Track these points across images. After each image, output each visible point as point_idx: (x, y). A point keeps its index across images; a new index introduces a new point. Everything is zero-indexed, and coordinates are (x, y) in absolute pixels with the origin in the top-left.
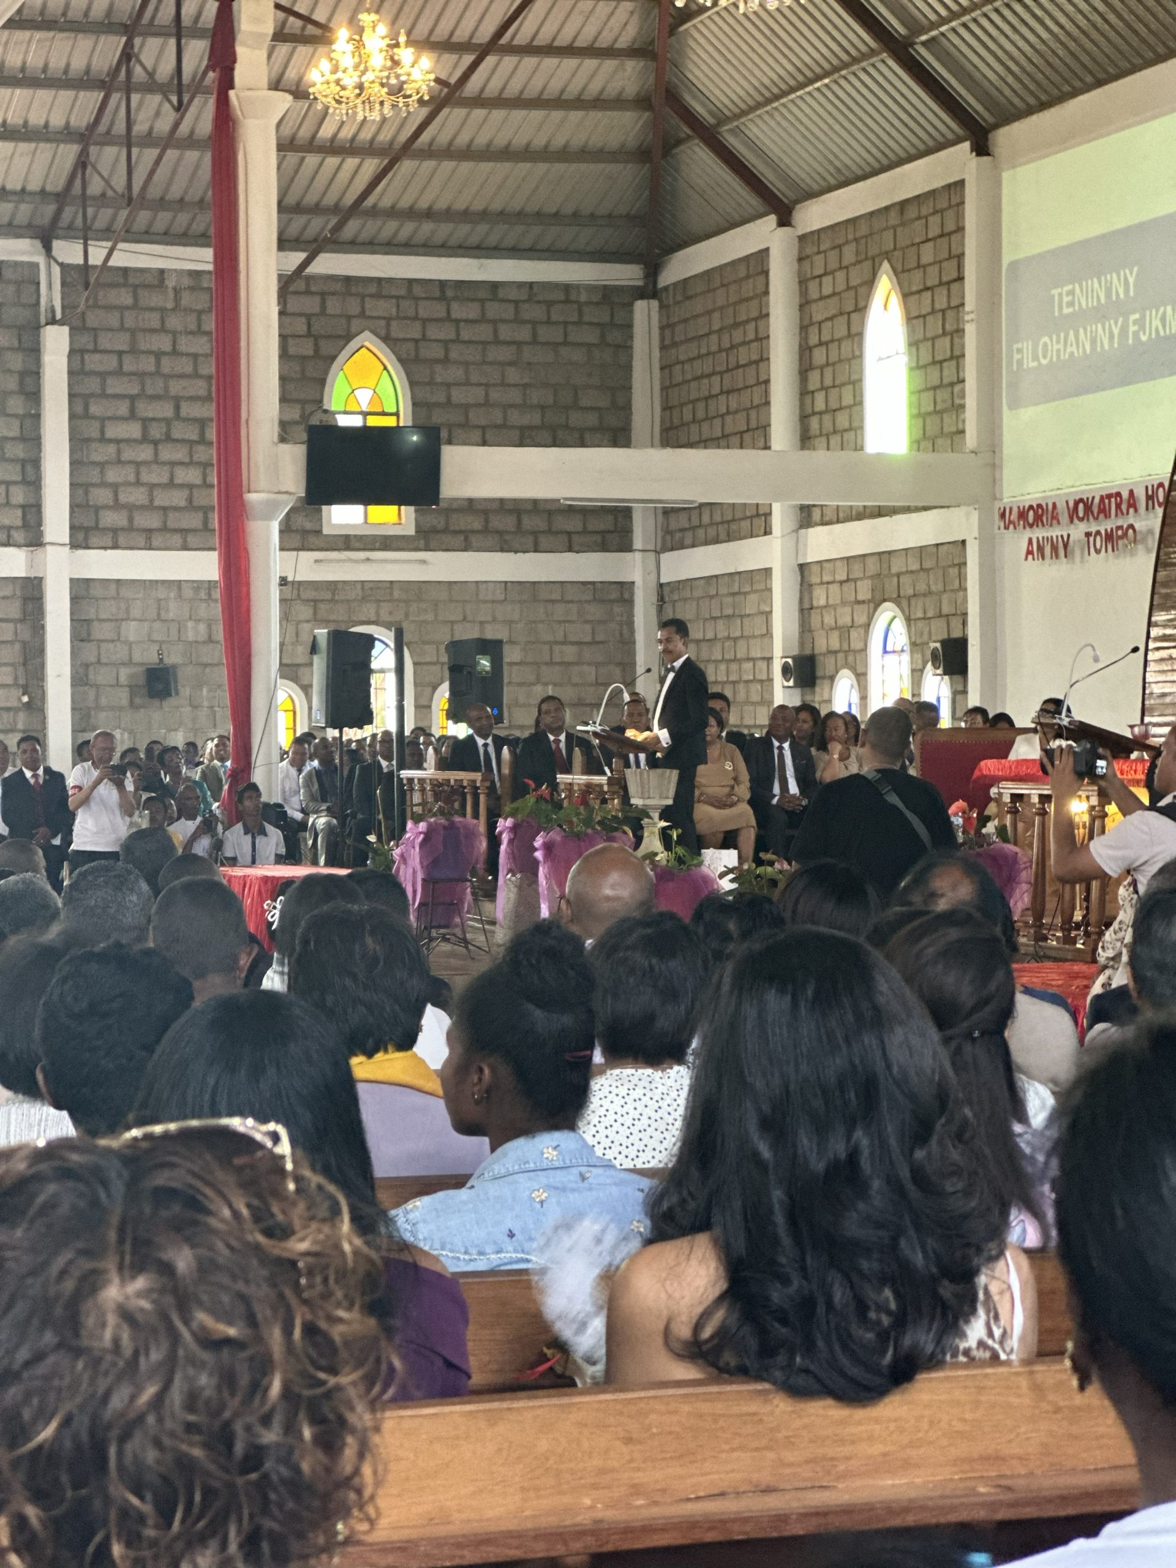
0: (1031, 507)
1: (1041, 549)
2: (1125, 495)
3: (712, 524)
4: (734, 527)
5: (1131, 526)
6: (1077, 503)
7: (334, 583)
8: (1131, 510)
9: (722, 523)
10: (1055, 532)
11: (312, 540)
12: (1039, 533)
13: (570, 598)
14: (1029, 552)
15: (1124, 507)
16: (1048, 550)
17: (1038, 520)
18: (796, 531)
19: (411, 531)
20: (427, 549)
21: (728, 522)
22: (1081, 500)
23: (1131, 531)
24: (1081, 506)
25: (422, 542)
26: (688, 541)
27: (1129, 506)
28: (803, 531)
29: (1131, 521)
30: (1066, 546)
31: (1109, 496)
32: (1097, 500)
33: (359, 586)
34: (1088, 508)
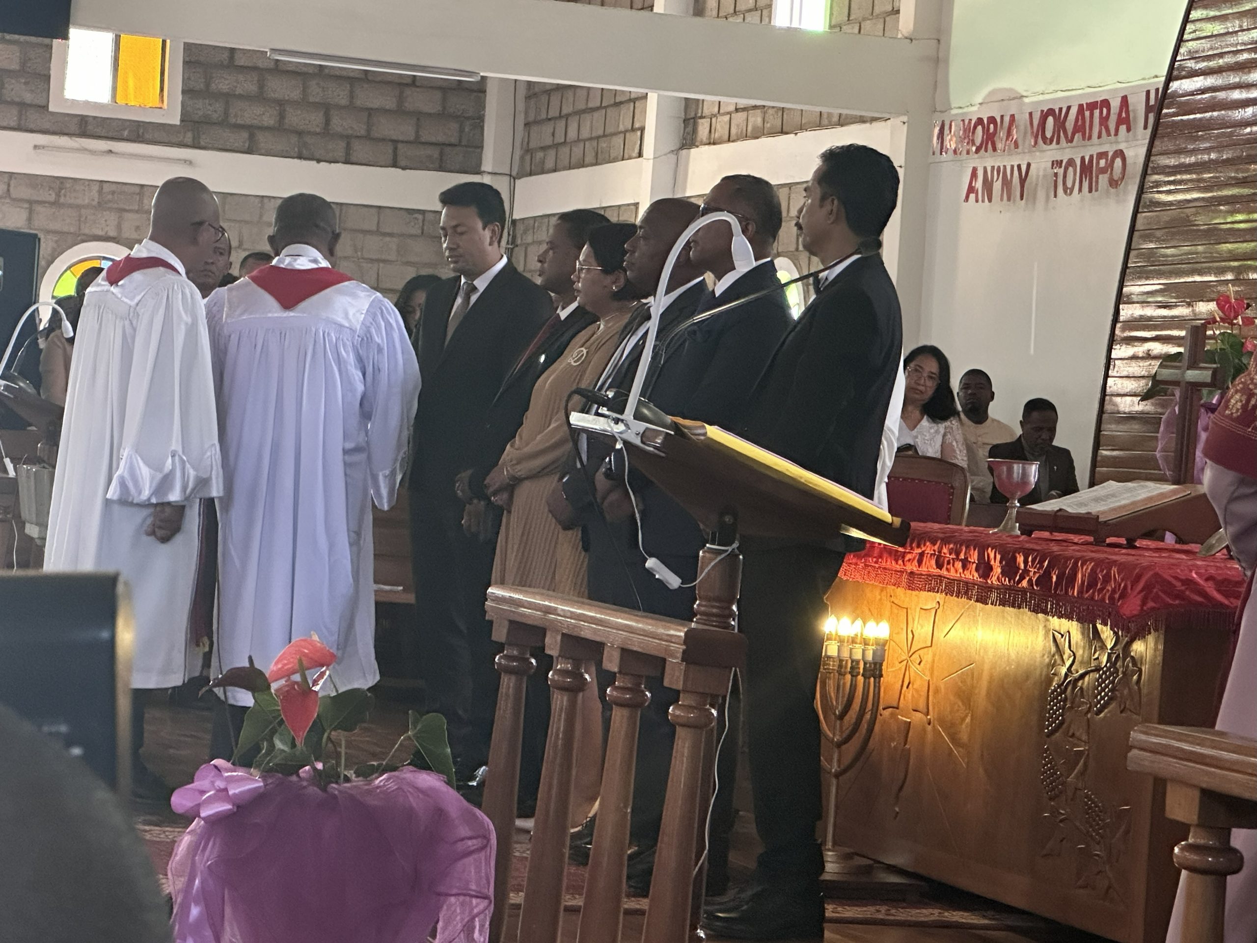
0: (980, 121)
1: (988, 185)
2: (1115, 104)
3: (578, 140)
4: (603, 144)
5: (1120, 154)
6: (1044, 116)
7: (62, 180)
8: (1123, 128)
9: (591, 139)
10: (1009, 161)
11: (33, 117)
12: (988, 161)
13: (388, 230)
14: (971, 189)
15: (1112, 125)
16: (997, 186)
17: (990, 140)
18: (676, 152)
19: (175, 120)
20: (196, 146)
21: (598, 138)
22: (1051, 112)
23: (1118, 162)
24: (1050, 120)
25: (189, 135)
26: (550, 164)
27: (1120, 121)
28: (684, 152)
29: (1122, 146)
30: (1023, 181)
31: (1092, 106)
32: (1074, 111)
33: (95, 188)
34: (1060, 124)
